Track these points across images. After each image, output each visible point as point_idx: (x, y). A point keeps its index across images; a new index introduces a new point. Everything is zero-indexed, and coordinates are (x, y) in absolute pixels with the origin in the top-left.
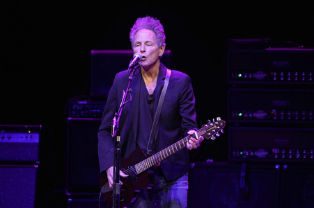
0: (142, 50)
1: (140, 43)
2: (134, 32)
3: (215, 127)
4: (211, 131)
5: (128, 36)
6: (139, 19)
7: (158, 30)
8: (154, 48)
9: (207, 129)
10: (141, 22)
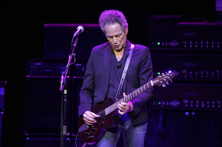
3: (166, 77)
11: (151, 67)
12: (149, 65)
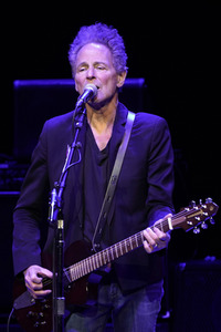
0: (90, 75)
1: (86, 65)
2: (76, 49)
3: (202, 212)
4: (193, 219)
5: (67, 56)
6: (84, 28)
7: (115, 44)
8: (109, 72)
9: (187, 214)
10: (87, 32)
11: (171, 161)
12: (168, 157)
